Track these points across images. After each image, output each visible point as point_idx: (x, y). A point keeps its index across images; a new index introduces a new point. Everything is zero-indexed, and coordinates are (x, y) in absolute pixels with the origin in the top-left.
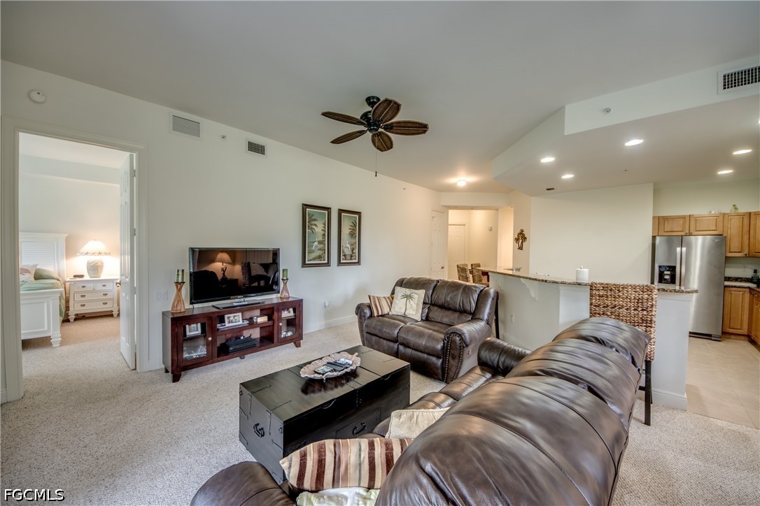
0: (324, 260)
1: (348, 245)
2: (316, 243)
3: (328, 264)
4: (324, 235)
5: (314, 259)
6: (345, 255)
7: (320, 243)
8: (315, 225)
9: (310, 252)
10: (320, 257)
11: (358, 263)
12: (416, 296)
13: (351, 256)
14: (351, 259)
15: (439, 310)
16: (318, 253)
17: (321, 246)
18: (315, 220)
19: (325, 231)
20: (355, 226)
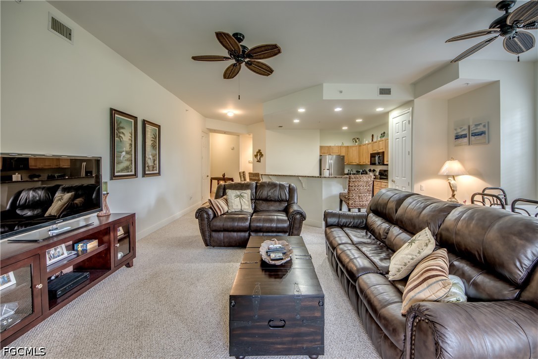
0: (131, 171)
1: (151, 157)
2: (124, 153)
3: (135, 175)
4: (131, 145)
5: (122, 171)
6: (148, 167)
7: (127, 153)
8: (123, 133)
9: (119, 163)
10: (127, 169)
11: (159, 174)
12: (245, 195)
13: (153, 168)
14: (153, 170)
15: (264, 202)
16: (125, 164)
17: (128, 156)
18: (123, 128)
19: (132, 141)
20: (156, 138)
